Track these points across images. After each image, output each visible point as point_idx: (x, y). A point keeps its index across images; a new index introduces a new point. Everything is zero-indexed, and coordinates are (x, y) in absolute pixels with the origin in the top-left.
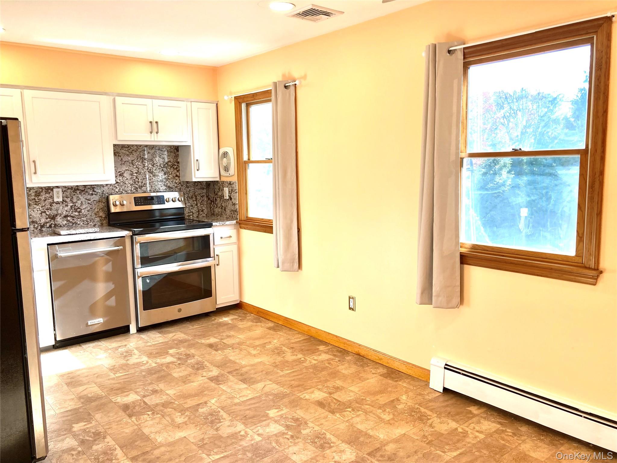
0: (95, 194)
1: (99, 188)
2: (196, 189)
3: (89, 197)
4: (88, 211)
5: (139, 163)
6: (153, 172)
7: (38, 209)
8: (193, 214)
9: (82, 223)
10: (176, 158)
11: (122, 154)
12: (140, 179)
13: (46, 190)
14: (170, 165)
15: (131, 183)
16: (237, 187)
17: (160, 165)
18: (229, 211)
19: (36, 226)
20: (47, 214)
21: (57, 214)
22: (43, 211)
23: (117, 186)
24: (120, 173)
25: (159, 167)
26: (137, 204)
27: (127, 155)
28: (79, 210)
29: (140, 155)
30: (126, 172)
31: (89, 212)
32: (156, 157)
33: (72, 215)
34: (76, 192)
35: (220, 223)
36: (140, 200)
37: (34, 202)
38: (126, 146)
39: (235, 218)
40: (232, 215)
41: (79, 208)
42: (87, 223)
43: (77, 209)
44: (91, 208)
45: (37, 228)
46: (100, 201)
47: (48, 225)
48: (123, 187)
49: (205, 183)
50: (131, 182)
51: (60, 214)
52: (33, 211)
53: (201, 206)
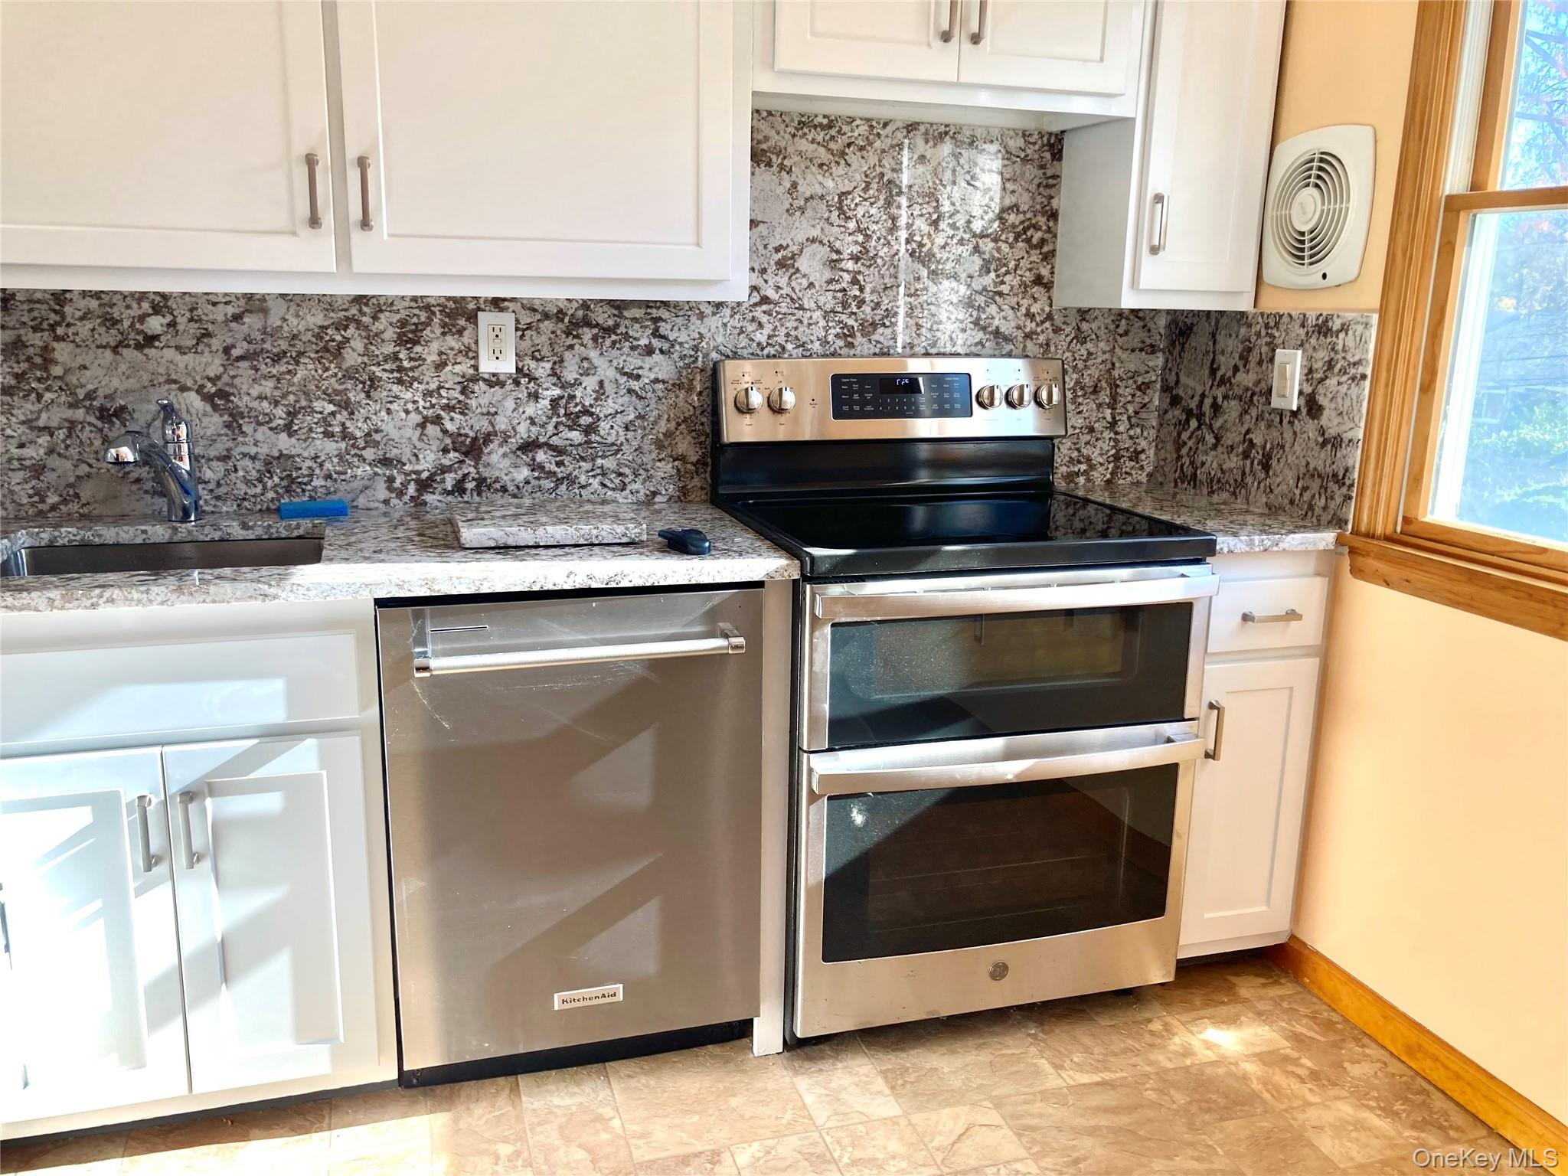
0: (662, 352)
1: (680, 321)
2: (1117, 350)
3: (633, 362)
4: (627, 428)
5: (873, 211)
6: (931, 255)
7: (410, 406)
8: (1092, 467)
9: (595, 483)
10: (1047, 192)
11: (797, 159)
12: (868, 289)
13: (448, 315)
14: (1014, 226)
15: (828, 307)
16: (1372, 347)
17: (969, 222)
18: (1290, 476)
19: (397, 484)
20: (445, 432)
21: (489, 434)
22: (430, 413)
23: (764, 319)
24: (780, 255)
25: (960, 234)
26: (846, 408)
27: (821, 166)
28: (585, 420)
29: (878, 170)
30: (809, 250)
31: (630, 435)
32: (954, 183)
33: (555, 441)
34: (577, 337)
35: (1251, 543)
36: (861, 392)
37: (392, 371)
38: (820, 119)
39: (1326, 517)
40: (1307, 496)
41: (586, 412)
42: (617, 481)
43: (578, 415)
44: (641, 417)
45: (400, 494)
46: (680, 386)
47: (450, 480)
48: (790, 324)
49: (1162, 322)
50: (828, 301)
51: (504, 432)
52: (389, 412)
53: (1132, 433)
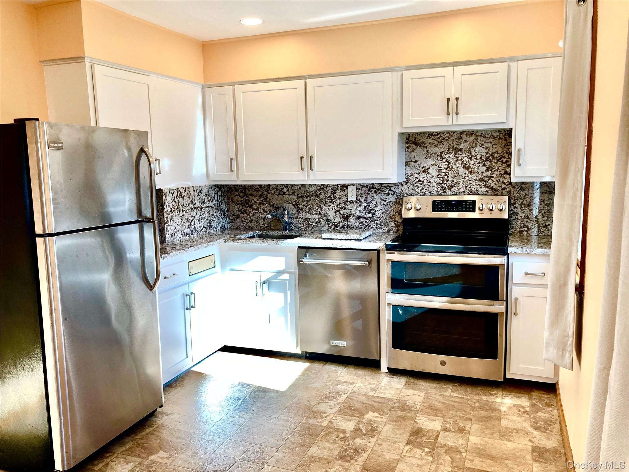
0: (392, 194)
1: (396, 187)
3: (385, 197)
4: (383, 214)
5: (451, 156)
6: (469, 167)
7: (333, 208)
9: (375, 227)
10: (507, 147)
11: (428, 144)
12: (450, 177)
13: (342, 187)
14: (496, 157)
15: (438, 182)
17: (481, 157)
19: (330, 225)
20: (340, 214)
21: (350, 214)
22: (337, 209)
23: (419, 186)
24: (424, 169)
25: (479, 161)
26: (436, 209)
27: (435, 145)
28: (372, 211)
29: (452, 145)
30: (431, 168)
31: (383, 215)
32: (476, 147)
33: (365, 216)
34: (371, 191)
36: (441, 205)
37: (330, 200)
38: (435, 133)
41: (373, 209)
42: (380, 227)
43: (371, 210)
44: (386, 211)
45: (331, 228)
46: (396, 203)
47: (341, 225)
48: (427, 187)
50: (438, 180)
51: (353, 214)
52: (329, 209)
53: (544, 219)
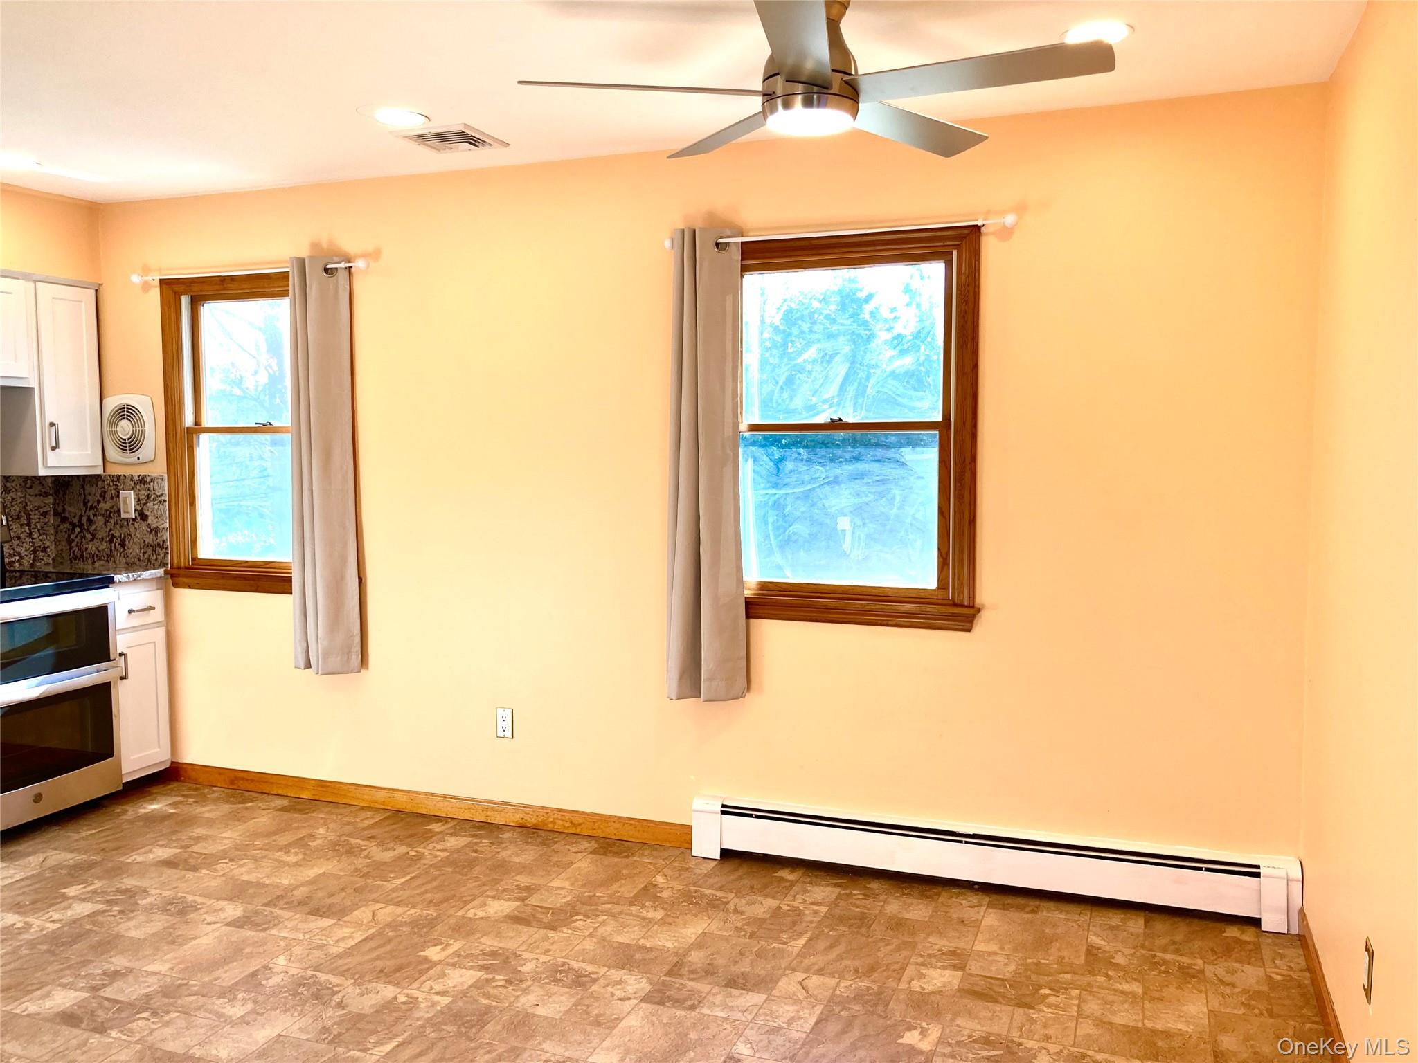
2: (28, 496)
8: (22, 558)
16: (166, 488)
18: (136, 548)
35: (128, 577)
39: (157, 565)
40: (146, 556)
49: (49, 480)
53: (41, 538)
